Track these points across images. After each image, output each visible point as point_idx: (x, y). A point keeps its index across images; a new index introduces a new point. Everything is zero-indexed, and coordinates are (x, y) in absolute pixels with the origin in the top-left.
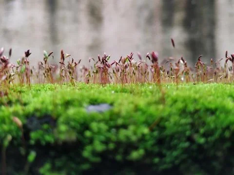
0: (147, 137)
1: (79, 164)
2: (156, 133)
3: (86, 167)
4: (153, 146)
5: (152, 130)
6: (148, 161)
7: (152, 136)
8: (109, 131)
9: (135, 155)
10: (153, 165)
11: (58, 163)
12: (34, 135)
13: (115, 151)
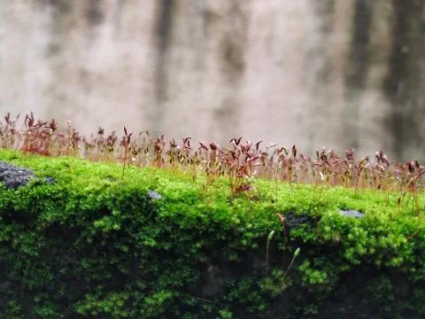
0: (406, 247)
1: (338, 265)
2: (413, 244)
3: (344, 268)
4: (410, 255)
5: (409, 241)
6: (405, 269)
7: (409, 247)
8: (368, 236)
9: (395, 261)
10: (410, 273)
11: (318, 262)
12: (293, 232)
13: (375, 256)
